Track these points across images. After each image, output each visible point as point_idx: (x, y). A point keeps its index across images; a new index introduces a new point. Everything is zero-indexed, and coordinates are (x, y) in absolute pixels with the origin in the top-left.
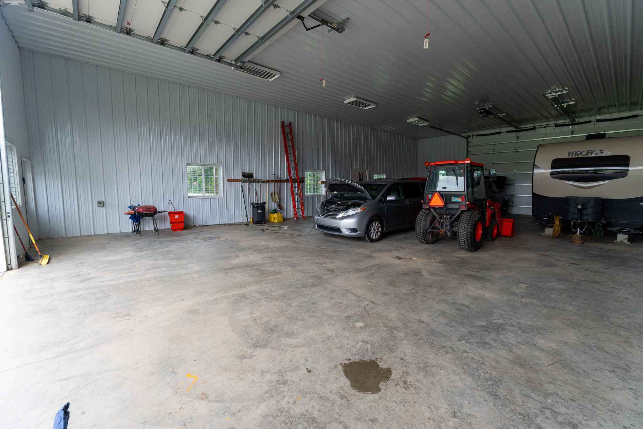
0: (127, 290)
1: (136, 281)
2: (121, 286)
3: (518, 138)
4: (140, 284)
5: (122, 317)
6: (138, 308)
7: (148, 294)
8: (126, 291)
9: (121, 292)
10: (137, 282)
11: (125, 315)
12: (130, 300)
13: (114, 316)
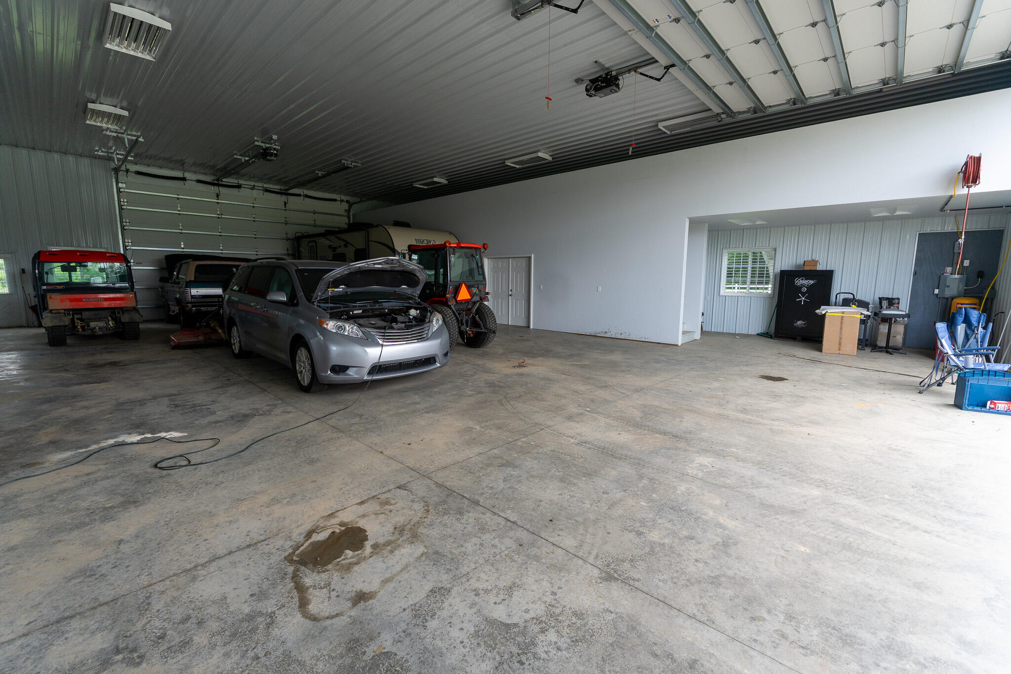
0: (877, 482)
1: (849, 492)
2: (887, 496)
3: (218, 196)
4: (845, 482)
5: (900, 450)
6: (874, 450)
7: (845, 460)
8: (882, 481)
9: (890, 483)
10: (849, 489)
11: (895, 450)
12: (880, 464)
13: (911, 455)
